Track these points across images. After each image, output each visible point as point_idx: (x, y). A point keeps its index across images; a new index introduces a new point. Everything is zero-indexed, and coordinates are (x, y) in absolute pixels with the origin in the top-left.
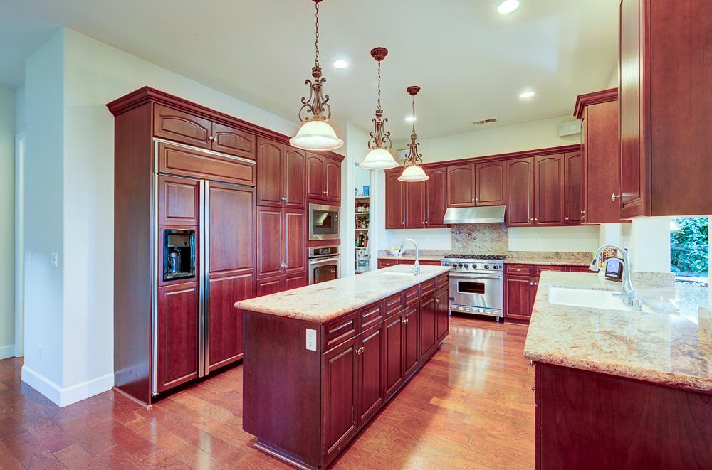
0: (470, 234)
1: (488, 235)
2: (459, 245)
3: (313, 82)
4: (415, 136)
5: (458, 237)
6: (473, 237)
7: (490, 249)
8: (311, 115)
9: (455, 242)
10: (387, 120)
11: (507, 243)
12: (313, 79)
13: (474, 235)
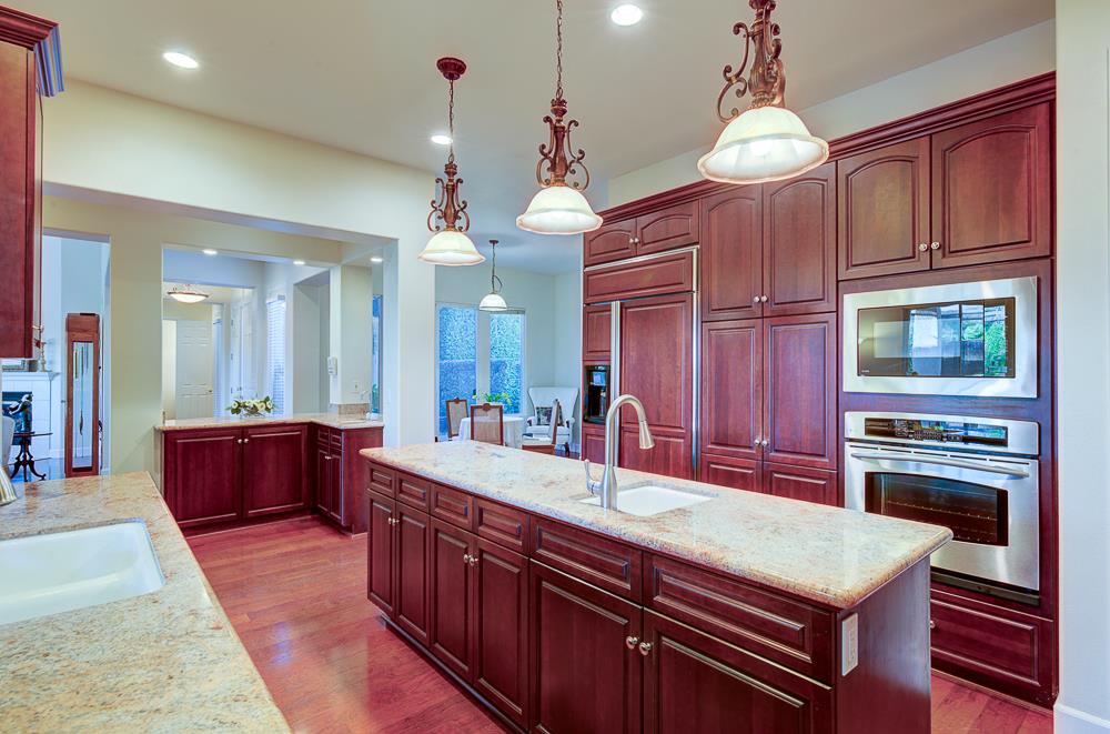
3: (446, 181)
8: (443, 223)
12: (446, 179)
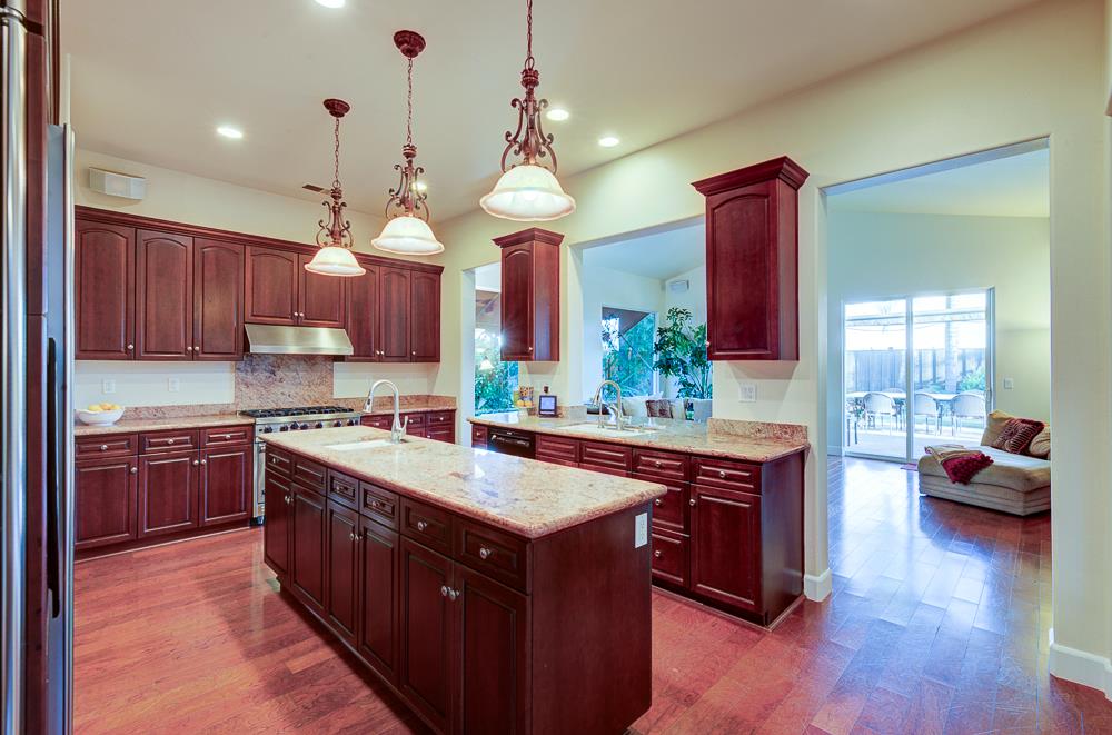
0: (273, 373)
1: (303, 374)
2: (251, 392)
4: (340, 192)
5: (250, 377)
6: (278, 378)
7: (307, 398)
9: (243, 387)
10: (422, 171)
11: (331, 386)
13: (280, 374)
